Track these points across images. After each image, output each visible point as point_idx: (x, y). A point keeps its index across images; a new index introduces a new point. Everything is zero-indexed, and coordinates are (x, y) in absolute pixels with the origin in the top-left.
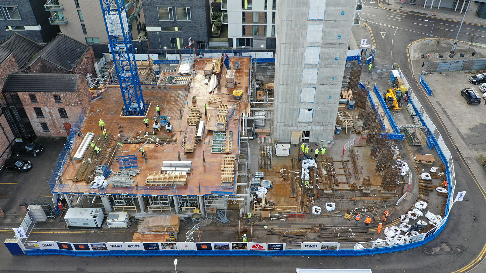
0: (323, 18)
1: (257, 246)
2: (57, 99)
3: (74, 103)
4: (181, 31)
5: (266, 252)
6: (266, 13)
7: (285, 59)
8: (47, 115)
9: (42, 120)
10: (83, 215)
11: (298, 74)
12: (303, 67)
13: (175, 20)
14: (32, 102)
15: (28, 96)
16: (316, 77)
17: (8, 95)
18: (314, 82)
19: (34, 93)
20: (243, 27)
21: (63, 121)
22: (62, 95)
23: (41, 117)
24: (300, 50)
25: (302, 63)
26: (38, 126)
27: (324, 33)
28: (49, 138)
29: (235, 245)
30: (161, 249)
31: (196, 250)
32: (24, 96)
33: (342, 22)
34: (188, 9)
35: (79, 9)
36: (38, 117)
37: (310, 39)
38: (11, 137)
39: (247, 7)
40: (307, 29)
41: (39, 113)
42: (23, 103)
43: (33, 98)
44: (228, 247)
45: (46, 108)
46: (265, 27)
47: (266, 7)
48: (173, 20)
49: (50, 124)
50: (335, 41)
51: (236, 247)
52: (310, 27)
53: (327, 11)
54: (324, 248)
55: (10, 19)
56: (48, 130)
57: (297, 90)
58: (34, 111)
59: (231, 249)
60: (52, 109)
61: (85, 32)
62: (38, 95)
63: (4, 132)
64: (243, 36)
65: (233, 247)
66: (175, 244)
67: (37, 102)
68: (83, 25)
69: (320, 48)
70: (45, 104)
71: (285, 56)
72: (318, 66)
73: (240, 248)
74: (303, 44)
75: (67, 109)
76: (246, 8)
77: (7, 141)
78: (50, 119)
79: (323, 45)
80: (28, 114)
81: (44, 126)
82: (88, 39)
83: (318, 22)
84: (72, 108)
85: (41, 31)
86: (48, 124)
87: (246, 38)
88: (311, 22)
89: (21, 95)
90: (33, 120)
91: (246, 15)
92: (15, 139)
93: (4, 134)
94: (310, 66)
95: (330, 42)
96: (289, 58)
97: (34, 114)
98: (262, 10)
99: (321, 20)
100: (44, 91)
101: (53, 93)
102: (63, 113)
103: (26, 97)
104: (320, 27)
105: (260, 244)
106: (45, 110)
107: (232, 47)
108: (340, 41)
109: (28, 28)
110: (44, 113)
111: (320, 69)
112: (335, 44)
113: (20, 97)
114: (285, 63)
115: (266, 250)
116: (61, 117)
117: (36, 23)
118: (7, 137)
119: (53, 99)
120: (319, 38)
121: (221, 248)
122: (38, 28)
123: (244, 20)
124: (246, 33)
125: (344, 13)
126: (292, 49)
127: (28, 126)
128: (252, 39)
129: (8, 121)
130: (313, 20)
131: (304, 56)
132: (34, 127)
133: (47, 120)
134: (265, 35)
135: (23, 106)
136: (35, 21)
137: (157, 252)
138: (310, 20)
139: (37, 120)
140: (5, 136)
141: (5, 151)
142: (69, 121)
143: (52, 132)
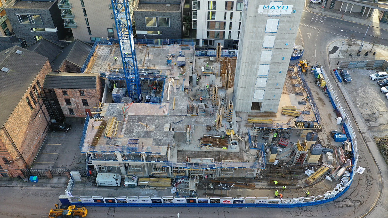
0: (273, 47)
1: (227, 201)
2: (82, 93)
3: (94, 96)
4: (162, 34)
5: (232, 204)
6: (225, 23)
7: (245, 71)
8: (74, 104)
9: (69, 107)
10: (108, 178)
11: (253, 81)
12: (257, 77)
13: (158, 26)
14: (64, 95)
15: (61, 91)
16: (265, 84)
17: (47, 90)
18: (264, 86)
19: (66, 89)
20: (208, 32)
21: (85, 107)
22: (85, 91)
23: (69, 105)
24: (256, 66)
25: (256, 75)
26: (66, 110)
27: (273, 55)
28: (74, 117)
29: (212, 200)
30: (162, 202)
31: (186, 203)
32: (58, 92)
33: (286, 49)
34: (168, 19)
35: (86, 17)
36: (67, 105)
37: (263, 59)
38: (49, 119)
39: (212, 18)
40: (261, 53)
41: (68, 102)
42: (57, 95)
43: (65, 93)
44: (207, 201)
45: (73, 99)
46: (224, 32)
47: (225, 18)
48: (156, 26)
49: (75, 109)
50: (280, 61)
51: (213, 201)
52: (264, 52)
53: (276, 43)
54: (270, 202)
55: (35, 24)
56: (74, 113)
57: (251, 91)
58: (64, 101)
59: (209, 202)
60: (78, 99)
61: (90, 33)
62: (69, 91)
63: (45, 116)
64: (207, 38)
65: (210, 202)
66: (173, 199)
67: (67, 95)
68: (89, 29)
69: (269, 66)
70: (73, 96)
71: (245, 70)
72: (267, 76)
73: (215, 202)
74: (258, 63)
75: (88, 100)
76: (210, 18)
77: (47, 122)
78: (75, 106)
79: (272, 63)
80: (60, 103)
81: (71, 111)
82: (91, 38)
83: (269, 49)
84: (92, 99)
85: (57, 32)
86: (74, 110)
87: (209, 40)
88: (264, 49)
89: (56, 90)
90: (63, 107)
91: (210, 24)
92: (51, 119)
93: (44, 118)
94: (262, 76)
95: (277, 62)
96: (248, 71)
97: (65, 103)
98: (222, 20)
99: (272, 48)
100: (73, 88)
101: (79, 90)
102: (85, 102)
103: (59, 92)
104: (270, 52)
105: (229, 200)
106: (73, 100)
107: (198, 45)
108: (283, 61)
109: (47, 30)
110: (71, 102)
111: (268, 78)
112: (280, 63)
113: (55, 92)
114: (244, 74)
115: (232, 203)
116: (84, 105)
117: (54, 27)
118: (46, 119)
119: (79, 93)
120: (269, 59)
121: (203, 202)
122: (55, 30)
123: (208, 27)
124: (210, 36)
125: (287, 44)
126: (250, 66)
127: (60, 110)
128: (214, 40)
129: (47, 108)
130: (265, 48)
131: (258, 70)
132: (63, 111)
133: (73, 106)
134: (224, 37)
135: (57, 97)
136: (54, 25)
137: (160, 204)
138: (263, 48)
139: (66, 106)
140: (45, 119)
141: (46, 129)
142: (89, 107)
143: (76, 114)
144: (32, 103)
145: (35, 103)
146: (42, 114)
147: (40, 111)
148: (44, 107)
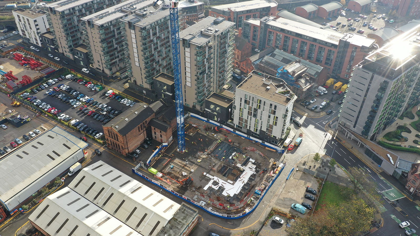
2: (161, 132)
3: (165, 135)
4: (216, 114)
6: (248, 121)
8: (157, 135)
9: (155, 135)
17: (149, 125)
20: (239, 122)
21: (161, 138)
22: (162, 131)
32: (153, 128)
34: (220, 109)
35: (185, 94)
38: (146, 137)
41: (155, 133)
43: (155, 129)
46: (247, 125)
47: (248, 118)
48: (215, 110)
60: (159, 134)
62: (156, 129)
64: (239, 125)
75: (162, 135)
76: (241, 116)
80: (152, 132)
81: (156, 137)
85: (171, 96)
89: (152, 127)
90: (153, 134)
91: (240, 118)
98: (246, 119)
100: (158, 129)
106: (157, 133)
109: (168, 93)
117: (171, 93)
119: (159, 131)
123: (239, 120)
128: (242, 127)
132: (153, 136)
134: (247, 128)
135: (151, 130)
140: (144, 137)
141: (143, 141)
142: (162, 139)
143: (157, 139)
144: (140, 129)
145: (142, 129)
146: (143, 135)
147: (143, 133)
148: (145, 132)
